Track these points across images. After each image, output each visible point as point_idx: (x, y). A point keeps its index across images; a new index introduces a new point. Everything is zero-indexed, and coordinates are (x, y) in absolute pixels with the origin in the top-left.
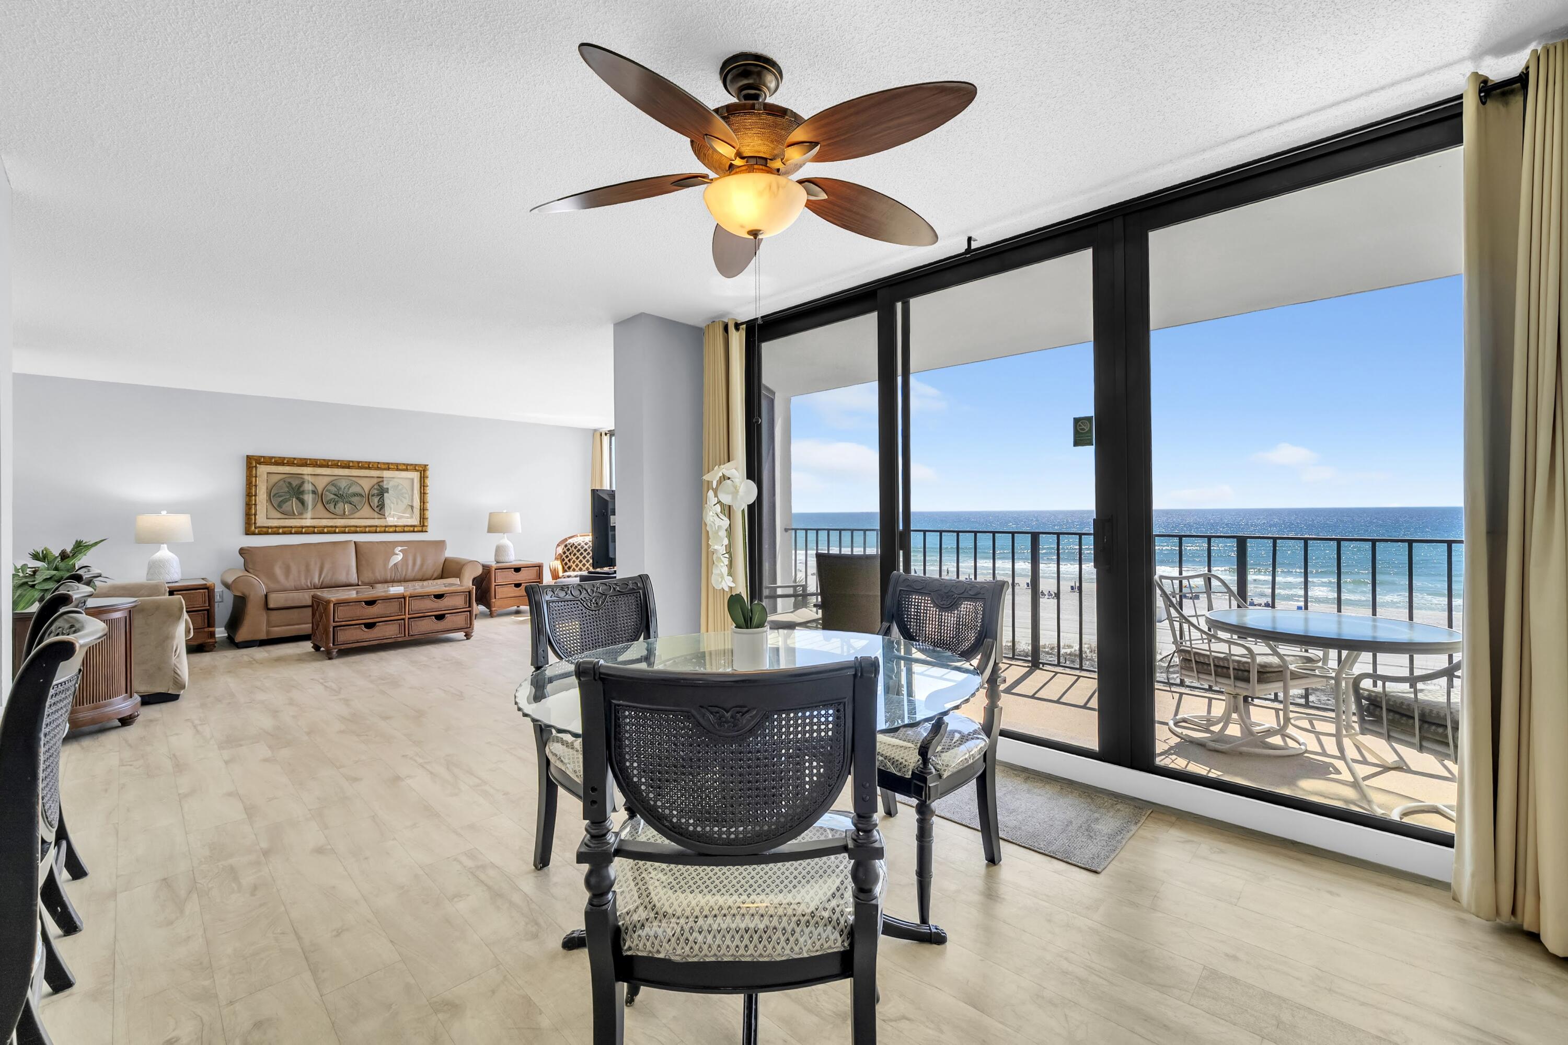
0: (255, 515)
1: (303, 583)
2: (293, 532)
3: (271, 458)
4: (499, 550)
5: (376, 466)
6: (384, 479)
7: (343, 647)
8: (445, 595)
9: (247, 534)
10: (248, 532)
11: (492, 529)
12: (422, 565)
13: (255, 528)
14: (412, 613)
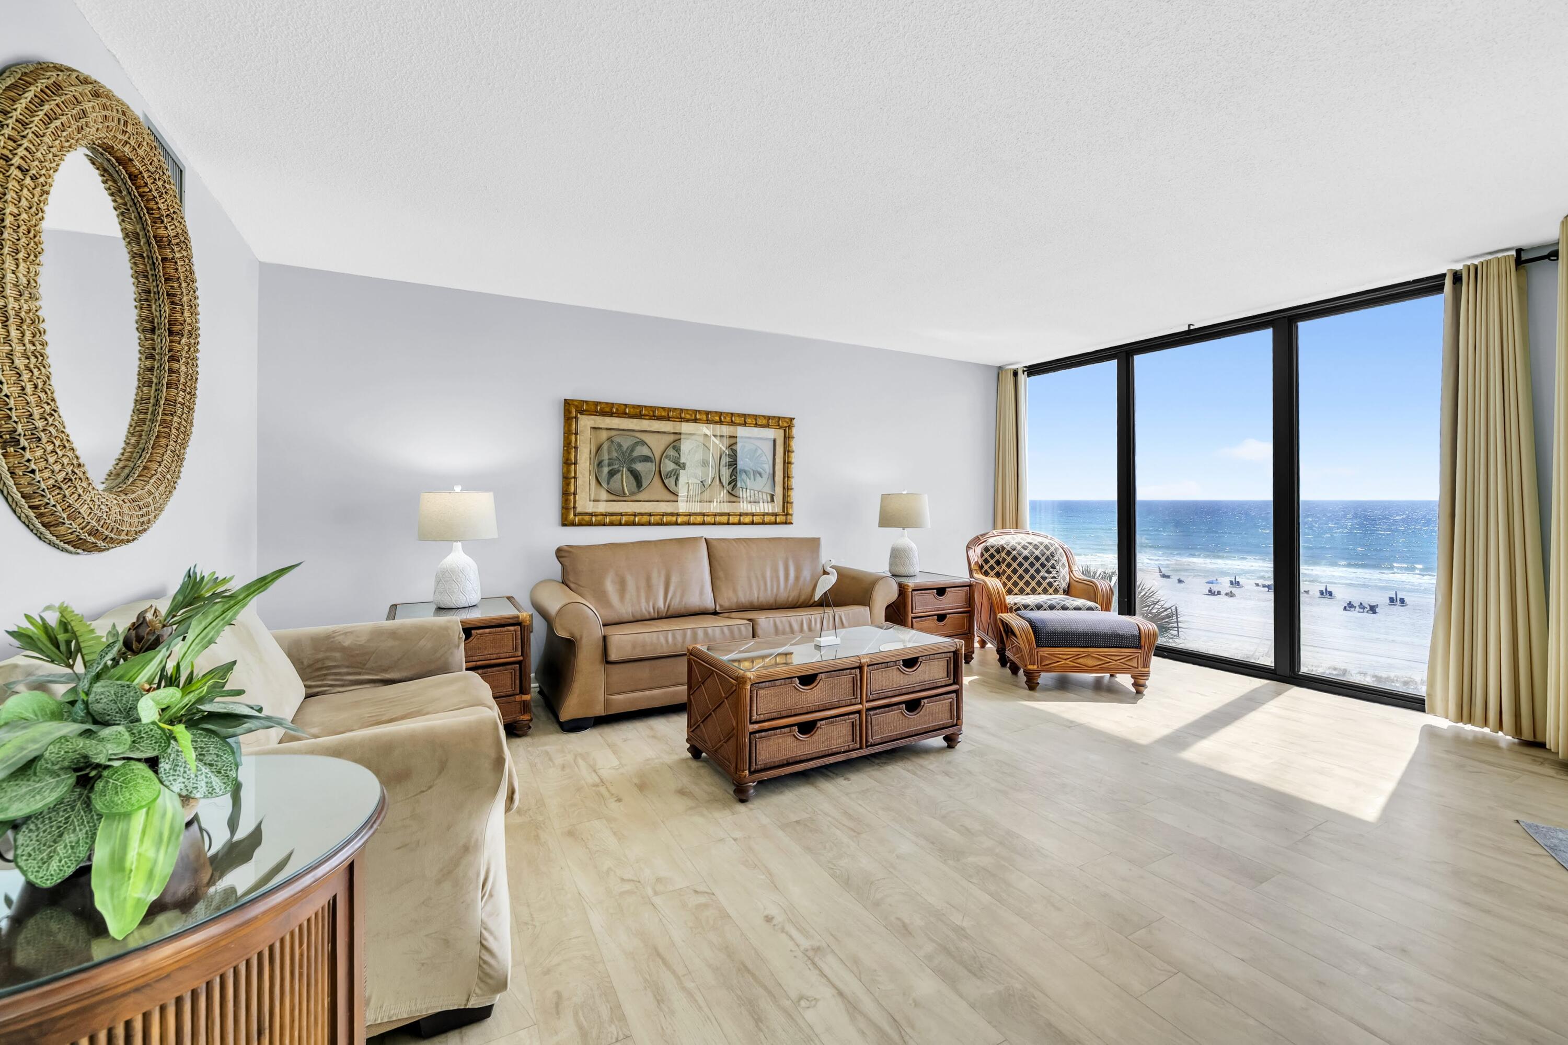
0: (575, 494)
1: (644, 610)
2: (623, 522)
3: (596, 404)
4: (897, 555)
5: (728, 419)
6: (738, 440)
7: (766, 775)
8: (920, 659)
9: (564, 525)
10: (565, 523)
11: (887, 520)
12: (797, 578)
13: (575, 515)
14: (871, 697)
